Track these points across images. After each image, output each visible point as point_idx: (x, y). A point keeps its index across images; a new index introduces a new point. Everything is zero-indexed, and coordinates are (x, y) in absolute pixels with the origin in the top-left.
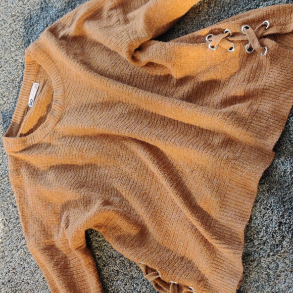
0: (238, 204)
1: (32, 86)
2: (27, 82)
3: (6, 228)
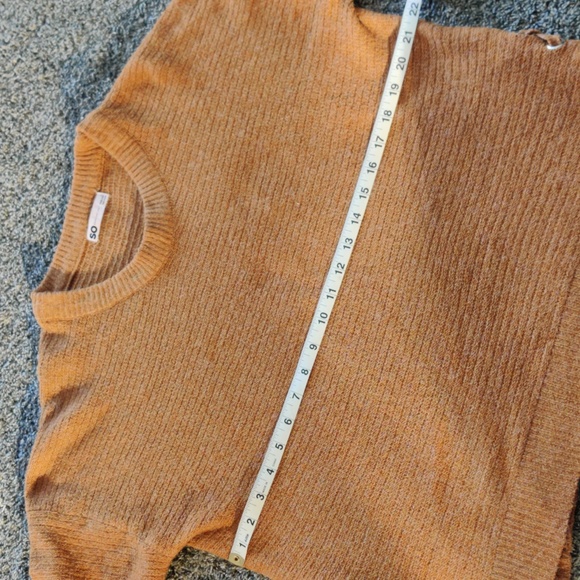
0: (560, 436)
1: (93, 198)
2: (82, 191)
3: (10, 524)
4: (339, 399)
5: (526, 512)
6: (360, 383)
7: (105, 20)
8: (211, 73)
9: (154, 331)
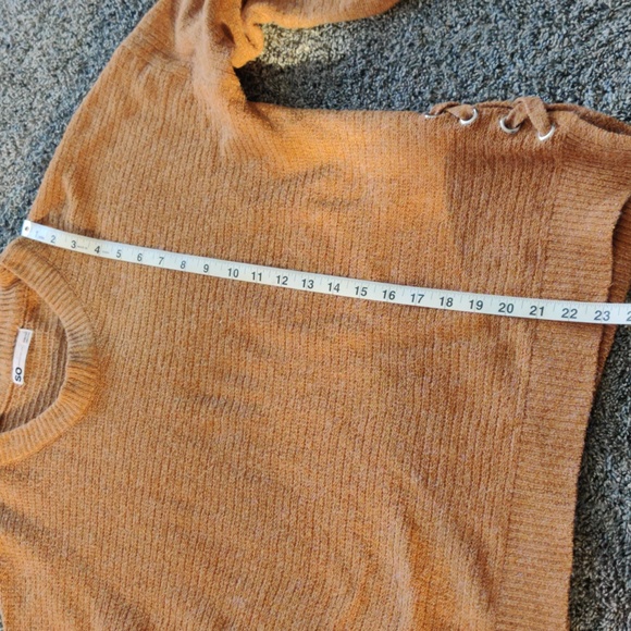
0: (542, 531)
1: (16, 336)
2: (5, 328)
4: (302, 524)
5: (518, 621)
6: (321, 503)
7: (47, 119)
8: (124, 184)
9: (89, 473)
